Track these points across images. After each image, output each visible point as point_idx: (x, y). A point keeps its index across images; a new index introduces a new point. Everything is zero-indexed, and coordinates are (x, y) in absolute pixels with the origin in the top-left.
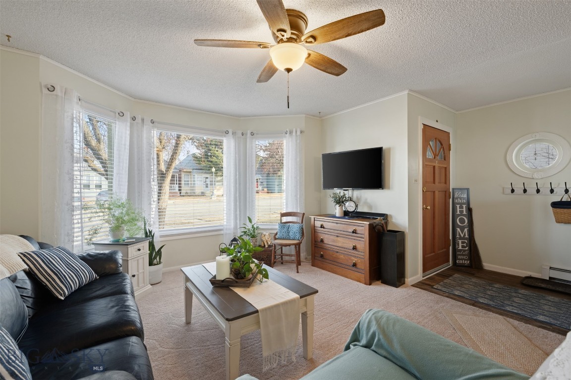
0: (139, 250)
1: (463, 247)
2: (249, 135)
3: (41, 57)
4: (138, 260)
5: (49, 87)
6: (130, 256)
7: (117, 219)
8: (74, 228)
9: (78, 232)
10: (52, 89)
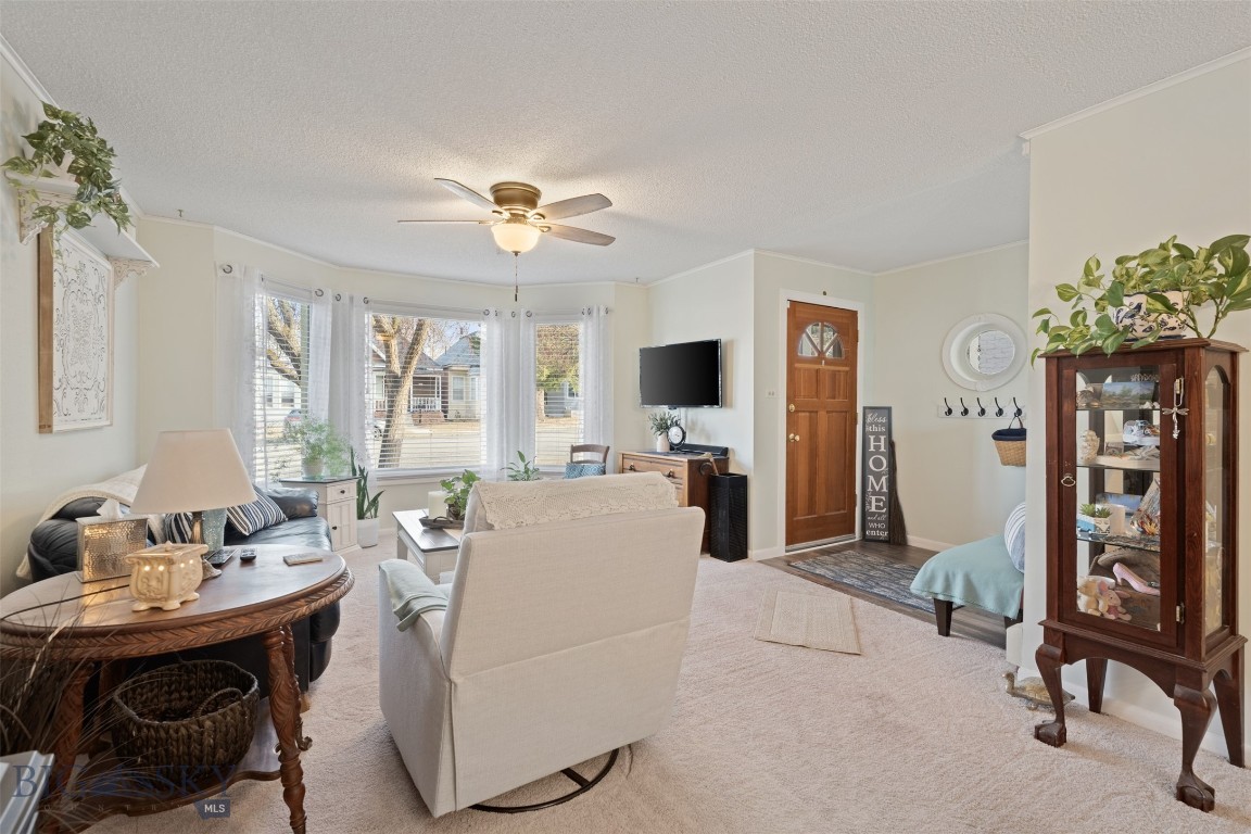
0: (343, 492)
1: (877, 507)
2: (523, 316)
3: (216, 228)
4: (340, 507)
5: (226, 267)
6: (329, 499)
7: (313, 447)
8: (255, 458)
9: (261, 464)
10: (228, 270)
